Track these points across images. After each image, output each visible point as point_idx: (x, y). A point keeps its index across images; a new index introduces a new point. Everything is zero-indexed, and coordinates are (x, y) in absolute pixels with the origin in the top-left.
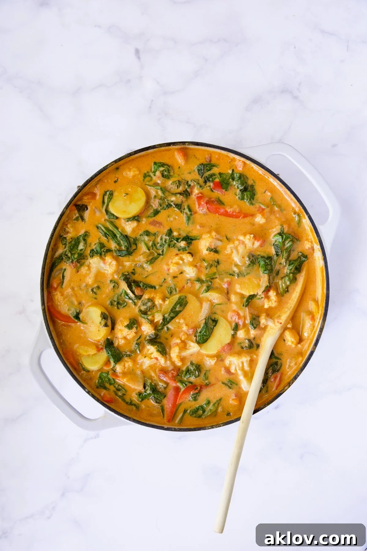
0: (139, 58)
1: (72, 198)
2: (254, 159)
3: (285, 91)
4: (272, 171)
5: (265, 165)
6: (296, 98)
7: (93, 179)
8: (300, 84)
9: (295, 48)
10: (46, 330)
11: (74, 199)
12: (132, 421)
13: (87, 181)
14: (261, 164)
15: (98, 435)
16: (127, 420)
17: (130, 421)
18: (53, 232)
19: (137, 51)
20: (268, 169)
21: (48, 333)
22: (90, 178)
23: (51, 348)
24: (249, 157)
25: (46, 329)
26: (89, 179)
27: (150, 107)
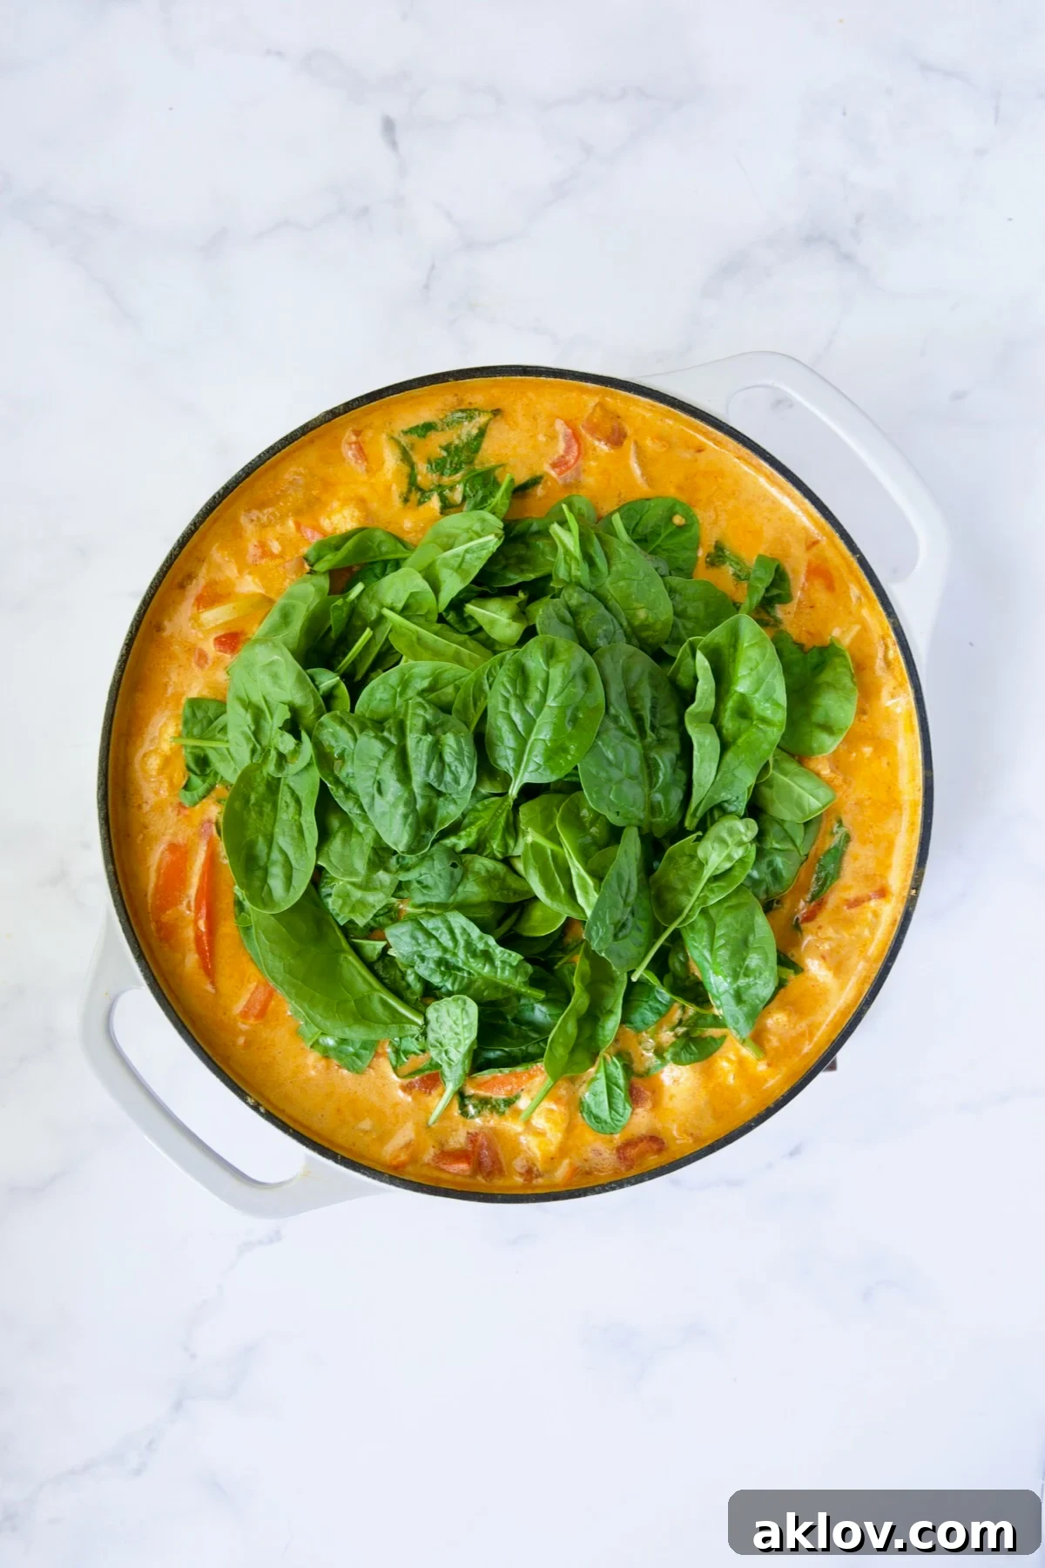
0: (394, 144)
1: (174, 549)
2: (690, 405)
3: (814, 238)
4: (745, 436)
5: (724, 421)
6: (848, 258)
7: (232, 491)
8: (859, 219)
9: (844, 114)
11: (180, 552)
12: (387, 1182)
13: (214, 497)
14: (713, 417)
15: (278, 1233)
16: (374, 1178)
17: (382, 1181)
18: (124, 651)
19: (389, 126)
20: (735, 430)
22: (223, 488)
23: (139, 984)
24: (676, 399)
26: (218, 493)
27: (427, 287)
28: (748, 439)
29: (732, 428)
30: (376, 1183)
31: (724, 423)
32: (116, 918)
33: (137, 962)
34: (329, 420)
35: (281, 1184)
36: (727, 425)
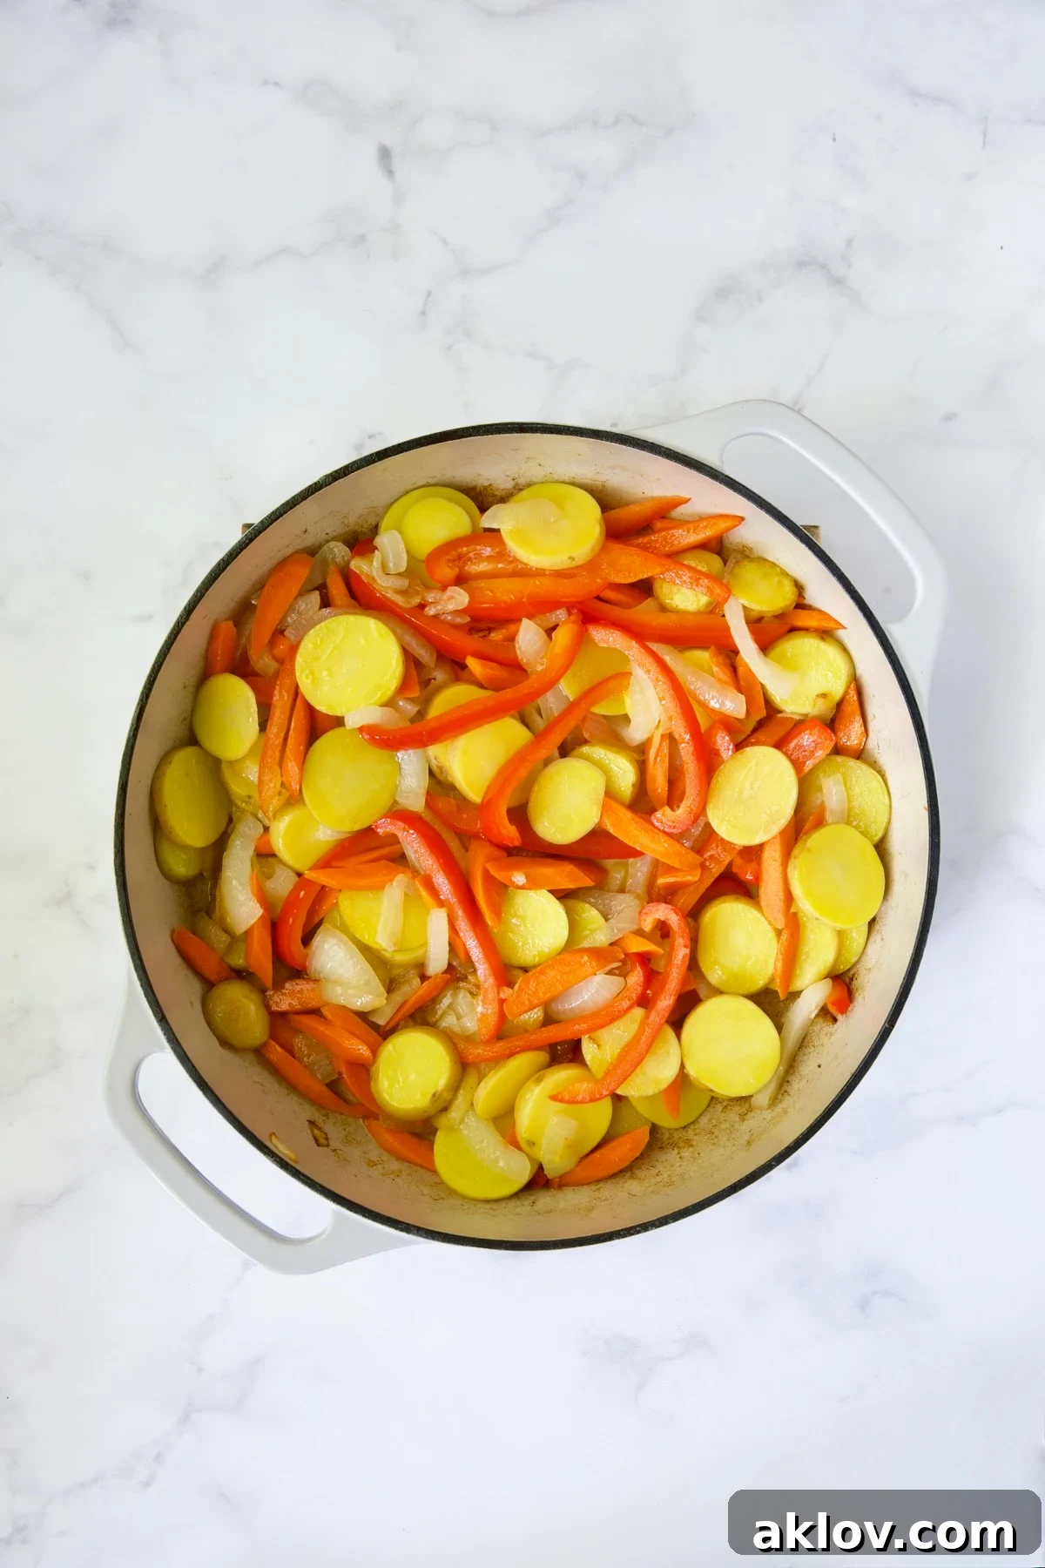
0: (390, 174)
3: (806, 263)
4: (740, 484)
6: (838, 282)
8: (849, 243)
9: (834, 140)
10: (145, 999)
14: (707, 466)
19: (385, 154)
21: (151, 1006)
23: (162, 1049)
24: (670, 450)
25: (146, 996)
27: (423, 313)
28: (744, 487)
29: (727, 476)
30: (403, 1235)
31: (720, 472)
32: (137, 983)
33: (160, 1025)
34: (330, 484)
35: (310, 1239)
36: (723, 474)
